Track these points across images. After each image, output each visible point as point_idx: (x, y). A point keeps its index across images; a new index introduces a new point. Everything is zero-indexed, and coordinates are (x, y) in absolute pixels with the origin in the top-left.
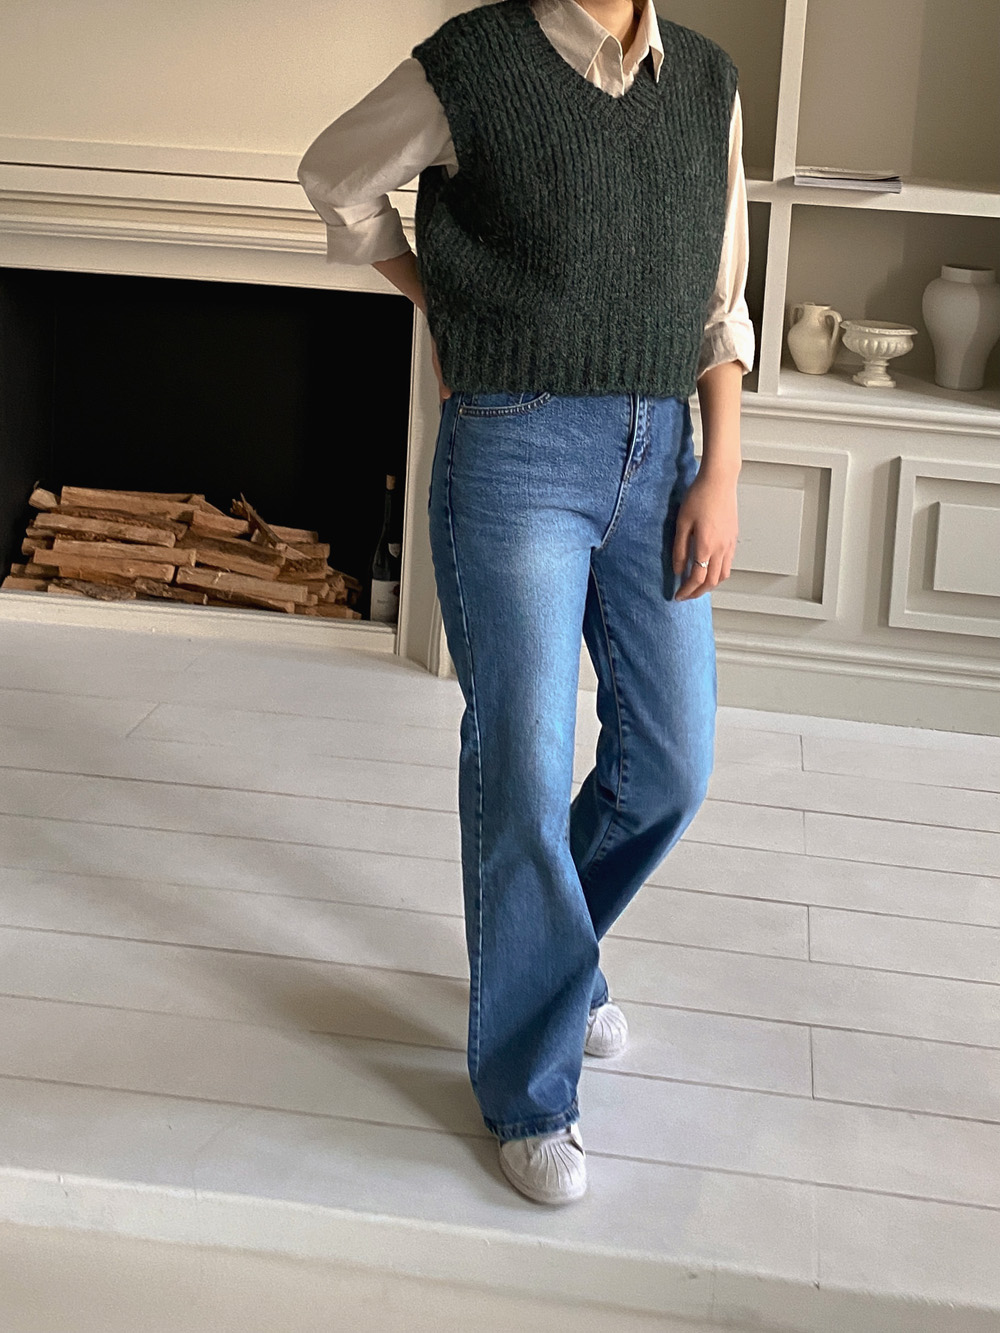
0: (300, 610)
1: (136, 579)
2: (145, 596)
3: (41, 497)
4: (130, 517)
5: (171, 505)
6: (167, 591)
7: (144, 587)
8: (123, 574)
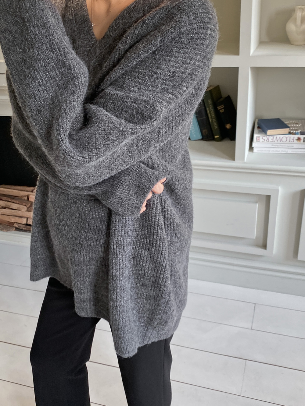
1: (15, 223)
2: (17, 229)
6: (24, 228)
7: (17, 226)
8: (10, 221)
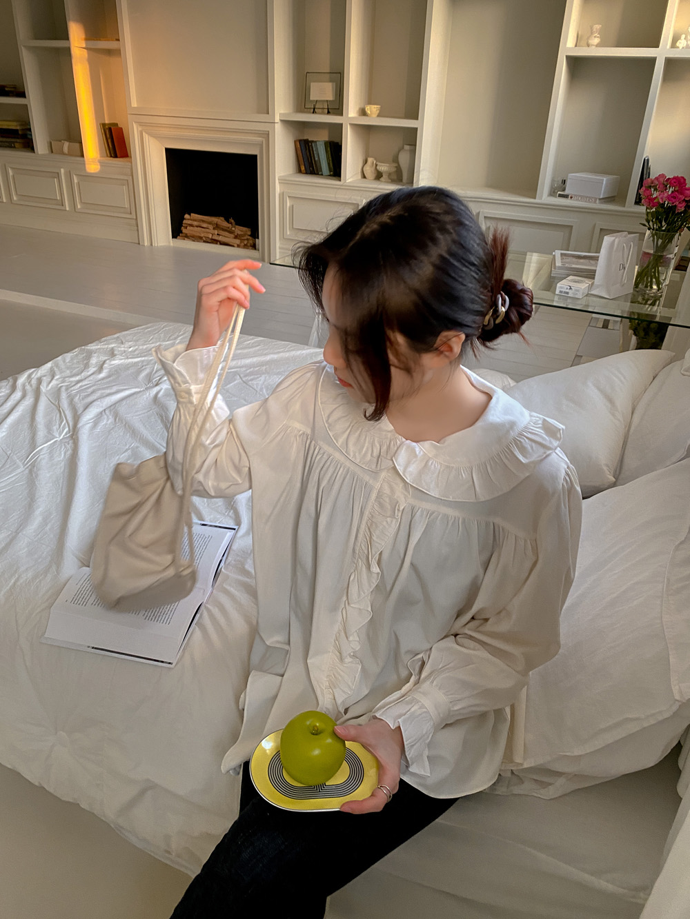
0: (238, 246)
1: (203, 237)
3: (187, 216)
4: (203, 221)
5: (215, 220)
6: (210, 241)
7: (205, 239)
8: (200, 236)
